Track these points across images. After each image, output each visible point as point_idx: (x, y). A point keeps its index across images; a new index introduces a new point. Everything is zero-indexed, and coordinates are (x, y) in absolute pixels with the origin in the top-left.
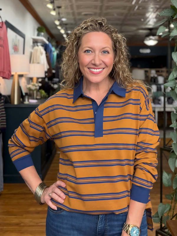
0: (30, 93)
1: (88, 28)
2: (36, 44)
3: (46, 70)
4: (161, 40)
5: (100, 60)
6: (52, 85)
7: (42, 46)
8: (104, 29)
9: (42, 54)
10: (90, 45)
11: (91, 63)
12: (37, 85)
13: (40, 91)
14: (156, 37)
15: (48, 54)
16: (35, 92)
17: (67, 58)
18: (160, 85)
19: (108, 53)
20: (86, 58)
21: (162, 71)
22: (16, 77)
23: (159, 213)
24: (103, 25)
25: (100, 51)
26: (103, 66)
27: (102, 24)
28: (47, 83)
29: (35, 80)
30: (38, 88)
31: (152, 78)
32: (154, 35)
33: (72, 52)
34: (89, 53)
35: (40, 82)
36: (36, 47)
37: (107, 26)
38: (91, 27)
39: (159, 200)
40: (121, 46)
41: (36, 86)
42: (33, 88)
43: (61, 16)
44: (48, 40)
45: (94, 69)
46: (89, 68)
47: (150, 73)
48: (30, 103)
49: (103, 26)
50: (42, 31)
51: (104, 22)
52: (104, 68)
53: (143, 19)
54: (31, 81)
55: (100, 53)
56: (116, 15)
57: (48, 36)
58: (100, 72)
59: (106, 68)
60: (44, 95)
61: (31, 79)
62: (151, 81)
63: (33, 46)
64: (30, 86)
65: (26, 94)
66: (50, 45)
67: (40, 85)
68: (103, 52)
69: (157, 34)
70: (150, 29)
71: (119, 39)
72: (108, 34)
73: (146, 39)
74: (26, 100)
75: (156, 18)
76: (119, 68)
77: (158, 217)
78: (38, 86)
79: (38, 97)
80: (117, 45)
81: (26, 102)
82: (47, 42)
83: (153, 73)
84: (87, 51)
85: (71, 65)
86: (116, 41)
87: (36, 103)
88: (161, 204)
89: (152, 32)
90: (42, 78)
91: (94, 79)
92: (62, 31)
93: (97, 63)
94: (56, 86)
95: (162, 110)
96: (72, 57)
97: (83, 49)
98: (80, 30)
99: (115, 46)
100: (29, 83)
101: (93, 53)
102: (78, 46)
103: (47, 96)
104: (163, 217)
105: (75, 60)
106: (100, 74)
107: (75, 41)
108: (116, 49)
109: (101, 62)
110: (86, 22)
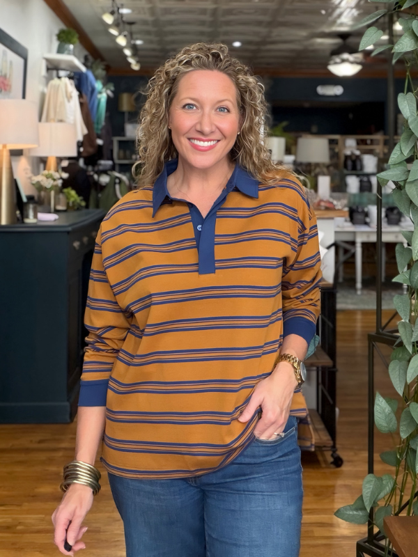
0: (39, 197)
1: (193, 62)
2: (54, 73)
3: (80, 138)
4: (372, 63)
5: (212, 124)
6: (96, 177)
7: (70, 78)
8: (222, 65)
9: (69, 98)
10: (194, 94)
11: (194, 128)
12: (57, 175)
13: (65, 190)
14: (359, 56)
15: (86, 99)
16: (53, 193)
17: (148, 118)
18: (368, 175)
19: (229, 111)
20: (185, 120)
21: (373, 142)
22: (4, 157)
23: (364, 500)
24: (222, 57)
25: (212, 108)
26: (218, 136)
27: (219, 56)
28: (84, 171)
29: (52, 163)
30: (60, 182)
31: (347, 157)
32: (353, 50)
33: (158, 106)
34: (190, 111)
35: (64, 169)
36: (55, 81)
37: (228, 61)
38: (197, 61)
39: (366, 467)
40: (254, 99)
41: (54, 180)
42: (48, 183)
44: (86, 63)
45: (200, 140)
46: (189, 139)
47: (344, 146)
48: (40, 221)
49: (221, 60)
50: (70, 42)
51: (223, 52)
52: (219, 141)
53: (326, 9)
54: (42, 166)
55: (213, 112)
57: (85, 53)
58: (211, 148)
59: (224, 140)
60: (74, 202)
61: (43, 161)
62: (345, 166)
63: (49, 79)
64: (40, 178)
65: (30, 198)
66: (91, 76)
67: (65, 175)
68: (218, 110)
69: (361, 48)
70: (344, 36)
71: (251, 86)
72: (229, 75)
73: (331, 61)
74: (31, 213)
76: (251, 142)
77: (364, 509)
78: (61, 178)
79: (59, 208)
80: (247, 97)
81: (31, 220)
82: (84, 69)
83: (350, 145)
84: (189, 106)
85: (156, 133)
86: (244, 89)
87: (55, 220)
88: (370, 477)
89: (347, 43)
90: (69, 158)
91: (199, 160)
92: (122, 41)
93: (207, 129)
94: (104, 179)
95: (373, 238)
96: (159, 117)
97: (180, 101)
98: (177, 66)
99: (243, 99)
100: (36, 172)
101: (200, 110)
102: (171, 95)
103: (83, 204)
104: (376, 510)
105: (163, 123)
106: (209, 152)
107: (165, 85)
108: (243, 106)
109: (214, 128)
110: (188, 50)
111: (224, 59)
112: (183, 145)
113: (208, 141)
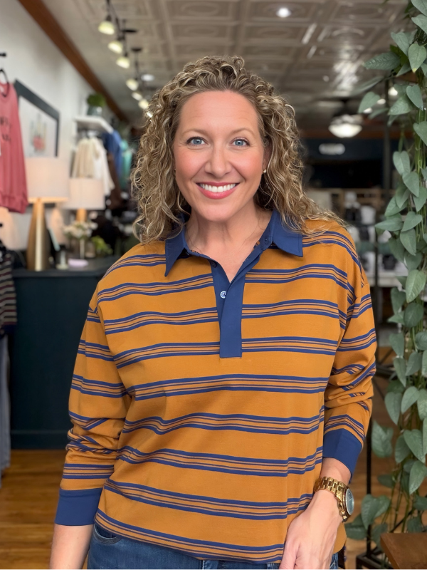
0: (70, 245)
1: (197, 82)
2: (83, 134)
3: (107, 191)
4: (369, 124)
5: (226, 162)
6: (121, 227)
7: (99, 137)
8: (237, 82)
9: (97, 156)
10: (201, 124)
11: (202, 170)
12: (86, 226)
13: (94, 239)
14: (358, 118)
15: (112, 157)
16: (82, 243)
17: (145, 158)
18: (367, 226)
19: (248, 144)
20: (192, 159)
21: (371, 196)
22: (39, 209)
23: (363, 519)
24: (236, 73)
25: (226, 140)
26: (234, 178)
27: (232, 71)
28: (109, 223)
29: (82, 215)
30: (89, 233)
31: (347, 210)
32: (352, 112)
33: (157, 142)
34: (198, 146)
35: (94, 221)
36: (85, 141)
37: (244, 77)
38: (202, 80)
39: (364, 489)
40: (281, 126)
41: (84, 229)
42: (78, 233)
43: (142, 69)
44: (112, 124)
45: (212, 184)
46: (199, 184)
47: (344, 200)
48: (71, 267)
49: (235, 77)
50: (98, 105)
51: (238, 66)
52: (237, 184)
53: (328, 75)
54: (72, 217)
55: (228, 146)
56: (265, 68)
57: (111, 115)
58: (227, 194)
59: (244, 183)
60: (102, 251)
61: (74, 213)
62: (346, 217)
63: (79, 139)
64: (71, 229)
65: (62, 247)
66: (117, 136)
67: (94, 226)
68: (234, 143)
69: (360, 111)
70: (344, 100)
71: (277, 109)
72: (247, 95)
73: (333, 122)
74: (63, 260)
75: (357, 73)
76: (282, 182)
77: (362, 526)
78: (90, 228)
79: (90, 255)
80: (273, 124)
81: (63, 266)
82: (110, 129)
83: (350, 199)
84: (195, 140)
85: (157, 177)
86: (268, 113)
87: (85, 267)
88: (368, 497)
89: (347, 106)
90: (98, 211)
91: (212, 211)
92: (144, 105)
93: (219, 169)
94: (130, 230)
96: (159, 157)
97: (183, 135)
98: (178, 87)
99: (267, 126)
100: (67, 222)
101: (210, 145)
102: (173, 129)
103: (110, 251)
104: (373, 527)
105: (166, 164)
106: (226, 199)
107: (164, 115)
108: (268, 136)
109: (229, 168)
110: (193, 66)
111: (238, 75)
112: (192, 192)
113: (223, 185)
